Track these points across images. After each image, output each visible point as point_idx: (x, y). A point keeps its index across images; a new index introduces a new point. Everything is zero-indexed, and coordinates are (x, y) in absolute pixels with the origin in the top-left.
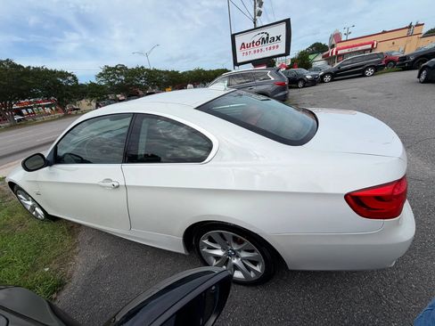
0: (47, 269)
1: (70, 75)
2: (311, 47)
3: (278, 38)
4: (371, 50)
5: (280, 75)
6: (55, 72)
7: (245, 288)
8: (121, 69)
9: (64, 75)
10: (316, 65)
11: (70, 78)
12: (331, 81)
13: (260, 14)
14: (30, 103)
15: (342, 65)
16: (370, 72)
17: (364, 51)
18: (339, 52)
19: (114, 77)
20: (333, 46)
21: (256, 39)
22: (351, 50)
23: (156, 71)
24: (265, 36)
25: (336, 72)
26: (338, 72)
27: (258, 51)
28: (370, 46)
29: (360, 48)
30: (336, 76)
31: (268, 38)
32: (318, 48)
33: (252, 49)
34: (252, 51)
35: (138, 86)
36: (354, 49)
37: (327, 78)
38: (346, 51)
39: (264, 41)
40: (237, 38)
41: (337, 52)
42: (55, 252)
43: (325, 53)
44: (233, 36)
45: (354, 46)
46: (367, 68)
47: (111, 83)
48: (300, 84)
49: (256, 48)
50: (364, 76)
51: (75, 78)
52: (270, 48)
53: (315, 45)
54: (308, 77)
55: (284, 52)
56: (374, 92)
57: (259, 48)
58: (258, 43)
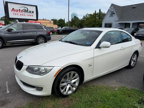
3: (33, 12)
16: (51, 33)
24: (26, 9)
27: (23, 15)
39: (26, 11)
52: (29, 15)
55: (35, 19)
57: (23, 13)
58: (22, 11)
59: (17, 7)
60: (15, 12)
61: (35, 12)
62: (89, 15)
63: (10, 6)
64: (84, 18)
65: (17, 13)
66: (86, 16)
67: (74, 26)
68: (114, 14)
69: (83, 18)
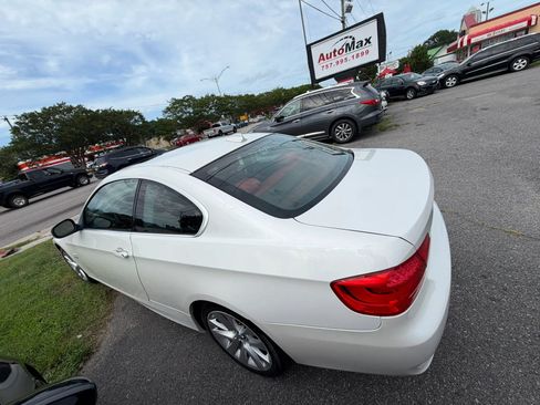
0: (80, 336)
1: (136, 114)
2: (432, 38)
3: (368, 41)
4: (526, 30)
5: (369, 91)
6: (122, 112)
7: (262, 378)
8: (190, 100)
9: (130, 114)
10: (438, 63)
11: (137, 117)
12: (456, 85)
14: (100, 147)
15: (473, 60)
16: (521, 64)
17: (515, 33)
18: (473, 41)
19: (181, 111)
20: (463, 33)
21: (338, 47)
22: (492, 34)
23: (227, 97)
24: (350, 41)
25: (464, 71)
26: (468, 71)
27: (342, 61)
28: (525, 24)
29: (507, 30)
30: (463, 77)
31: (353, 43)
32: (443, 38)
33: (333, 60)
34: (334, 63)
35: (208, 117)
36: (498, 33)
37: (451, 81)
38: (485, 37)
39: (349, 47)
40: (313, 49)
41: (469, 41)
42: (90, 318)
43: (451, 45)
44: (309, 48)
45: (496, 29)
46: (515, 60)
47: (179, 118)
48: (410, 95)
49: (339, 58)
50: (510, 70)
51: (141, 117)
52: (358, 55)
53: (438, 34)
54: (421, 83)
55: (376, 57)
56: (517, 96)
57: (343, 57)
58: (341, 51)
60: (327, 62)
61: (375, 39)
65: (329, 62)
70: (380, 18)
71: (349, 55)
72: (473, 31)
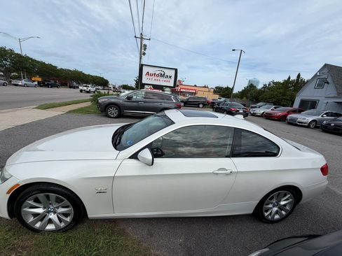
3: (170, 77)
4: (195, 93)
13: (144, 54)
16: (201, 106)
18: (181, 90)
21: (157, 73)
24: (163, 73)
27: (158, 80)
29: (191, 91)
34: (153, 79)
38: (184, 90)
39: (162, 76)
40: (144, 67)
44: (141, 66)
45: (188, 89)
46: (199, 104)
49: (156, 78)
50: (199, 107)
52: (165, 81)
55: (172, 85)
57: (158, 78)
58: (158, 75)
59: (151, 70)
60: (150, 77)
61: (173, 78)
62: (274, 83)
63: (145, 70)
64: (265, 86)
65: (151, 77)
66: (269, 85)
67: (245, 98)
68: (328, 83)
69: (263, 87)
70: (176, 70)
71: (162, 79)
72: (181, 86)
